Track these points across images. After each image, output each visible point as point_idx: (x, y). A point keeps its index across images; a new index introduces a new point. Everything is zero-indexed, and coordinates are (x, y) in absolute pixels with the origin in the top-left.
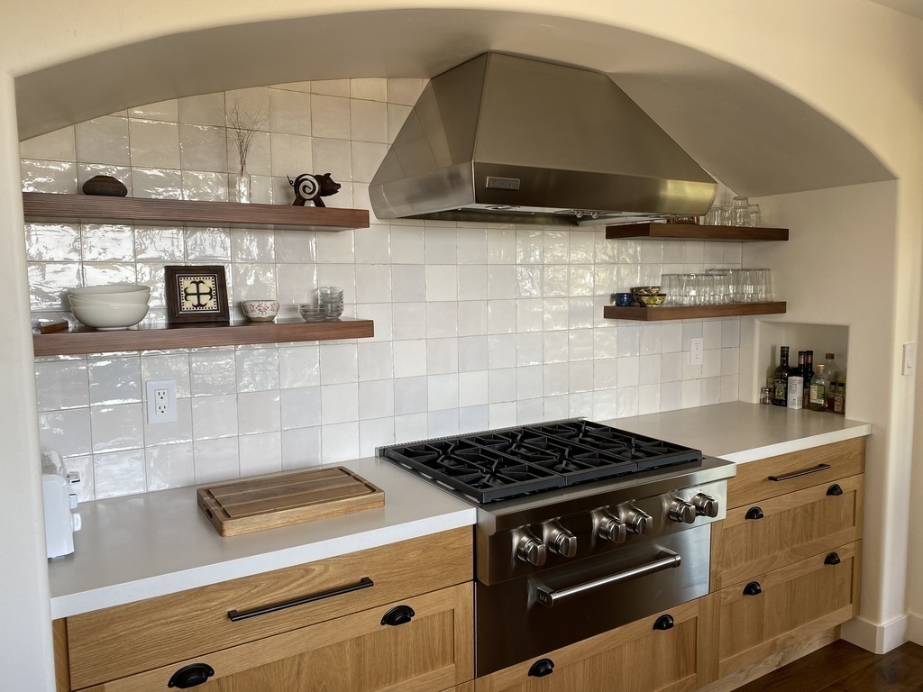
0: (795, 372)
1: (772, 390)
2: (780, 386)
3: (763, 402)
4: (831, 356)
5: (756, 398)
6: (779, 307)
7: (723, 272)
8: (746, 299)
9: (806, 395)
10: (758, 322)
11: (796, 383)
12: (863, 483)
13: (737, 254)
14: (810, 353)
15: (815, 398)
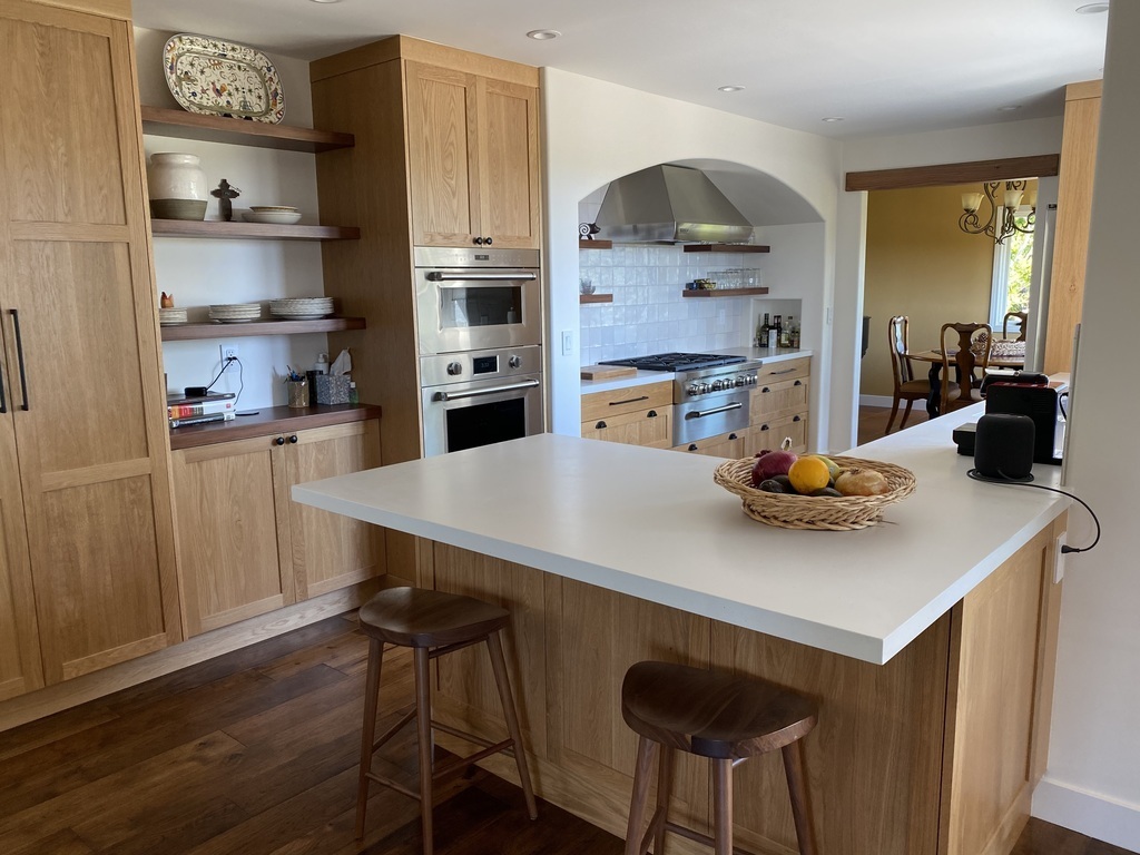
0: (772, 328)
1: (760, 340)
2: (764, 337)
3: (755, 346)
4: (791, 318)
5: (751, 345)
6: (765, 291)
7: (736, 271)
8: (747, 286)
9: (779, 341)
10: (753, 299)
11: (774, 333)
12: (809, 381)
13: (741, 260)
14: (779, 317)
15: (784, 341)
